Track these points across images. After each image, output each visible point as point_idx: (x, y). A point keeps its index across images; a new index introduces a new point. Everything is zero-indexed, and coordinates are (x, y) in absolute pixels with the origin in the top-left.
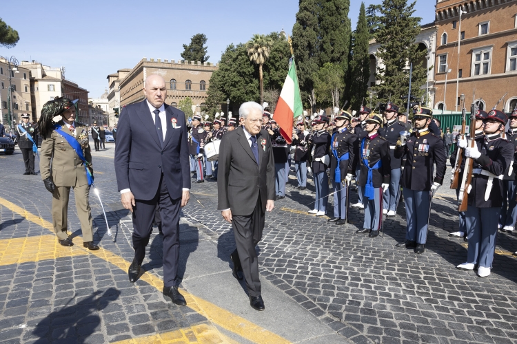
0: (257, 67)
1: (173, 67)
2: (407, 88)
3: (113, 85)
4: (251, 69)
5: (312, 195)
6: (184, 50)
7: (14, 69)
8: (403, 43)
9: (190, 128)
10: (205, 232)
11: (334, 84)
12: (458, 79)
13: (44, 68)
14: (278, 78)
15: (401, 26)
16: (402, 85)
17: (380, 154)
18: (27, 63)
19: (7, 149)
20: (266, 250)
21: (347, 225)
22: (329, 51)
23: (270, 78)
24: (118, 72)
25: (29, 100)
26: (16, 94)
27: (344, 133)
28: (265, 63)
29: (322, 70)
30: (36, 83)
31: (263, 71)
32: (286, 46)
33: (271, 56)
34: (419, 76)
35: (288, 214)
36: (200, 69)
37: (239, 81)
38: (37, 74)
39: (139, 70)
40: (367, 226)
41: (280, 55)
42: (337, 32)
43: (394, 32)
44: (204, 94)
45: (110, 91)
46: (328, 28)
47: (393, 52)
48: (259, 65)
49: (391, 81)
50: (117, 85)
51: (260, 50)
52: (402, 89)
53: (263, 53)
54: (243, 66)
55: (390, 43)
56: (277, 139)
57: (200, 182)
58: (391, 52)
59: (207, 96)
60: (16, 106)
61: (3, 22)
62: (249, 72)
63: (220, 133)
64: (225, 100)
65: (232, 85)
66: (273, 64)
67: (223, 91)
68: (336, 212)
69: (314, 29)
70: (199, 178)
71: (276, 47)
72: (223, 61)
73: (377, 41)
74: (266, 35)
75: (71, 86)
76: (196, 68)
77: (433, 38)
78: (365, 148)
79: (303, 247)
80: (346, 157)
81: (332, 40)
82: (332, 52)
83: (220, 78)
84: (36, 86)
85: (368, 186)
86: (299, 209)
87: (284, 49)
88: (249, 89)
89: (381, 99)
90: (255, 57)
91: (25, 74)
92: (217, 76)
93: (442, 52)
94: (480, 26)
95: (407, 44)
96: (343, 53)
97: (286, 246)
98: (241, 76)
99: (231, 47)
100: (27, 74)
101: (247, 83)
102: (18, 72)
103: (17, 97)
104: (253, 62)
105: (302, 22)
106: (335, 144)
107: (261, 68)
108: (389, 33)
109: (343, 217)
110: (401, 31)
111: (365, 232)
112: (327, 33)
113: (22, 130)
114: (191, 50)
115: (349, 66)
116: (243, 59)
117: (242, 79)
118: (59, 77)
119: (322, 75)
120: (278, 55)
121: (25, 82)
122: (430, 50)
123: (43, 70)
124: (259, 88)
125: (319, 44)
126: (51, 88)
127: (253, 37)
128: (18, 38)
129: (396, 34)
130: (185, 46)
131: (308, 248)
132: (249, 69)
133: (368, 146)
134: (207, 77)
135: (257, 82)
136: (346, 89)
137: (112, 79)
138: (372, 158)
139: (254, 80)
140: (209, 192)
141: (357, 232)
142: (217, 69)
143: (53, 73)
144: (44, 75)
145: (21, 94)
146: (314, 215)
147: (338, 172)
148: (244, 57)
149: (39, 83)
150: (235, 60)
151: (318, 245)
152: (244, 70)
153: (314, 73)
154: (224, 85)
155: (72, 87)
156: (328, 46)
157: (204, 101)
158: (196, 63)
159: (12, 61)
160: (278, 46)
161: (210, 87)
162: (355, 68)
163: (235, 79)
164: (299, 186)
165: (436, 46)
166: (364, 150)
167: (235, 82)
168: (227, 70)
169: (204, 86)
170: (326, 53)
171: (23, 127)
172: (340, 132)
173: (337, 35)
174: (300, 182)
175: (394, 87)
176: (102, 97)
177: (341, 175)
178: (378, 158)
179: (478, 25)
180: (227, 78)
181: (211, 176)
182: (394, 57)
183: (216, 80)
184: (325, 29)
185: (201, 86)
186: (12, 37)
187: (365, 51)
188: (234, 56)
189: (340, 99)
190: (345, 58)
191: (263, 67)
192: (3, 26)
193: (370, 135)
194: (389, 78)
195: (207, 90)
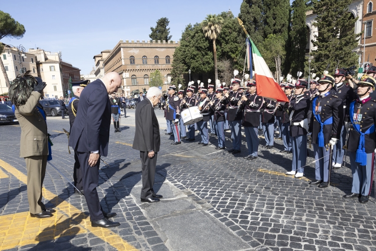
0: (211, 42)
1: (144, 46)
2: (340, 52)
3: (98, 63)
4: (206, 44)
5: (281, 154)
6: (152, 32)
7: (23, 55)
8: (337, 13)
9: (167, 96)
10: (194, 200)
11: (277, 52)
13: (46, 53)
14: (229, 50)
16: (337, 49)
17: (374, 118)
18: (33, 50)
21: (330, 187)
22: (271, 24)
23: (222, 50)
24: (102, 53)
27: (327, 97)
28: (217, 38)
29: (266, 41)
30: (41, 65)
31: (216, 45)
32: (234, 23)
33: (222, 32)
34: (352, 40)
35: (267, 176)
37: (197, 54)
38: (41, 58)
39: (118, 50)
40: (355, 190)
41: (229, 31)
42: (278, 7)
43: (329, 4)
44: (170, 66)
45: (96, 69)
46: (270, 4)
47: (328, 21)
48: (212, 41)
49: (327, 47)
50: (101, 63)
51: (213, 28)
52: (337, 53)
53: (216, 30)
54: (199, 41)
55: (325, 13)
56: (251, 104)
57: (177, 143)
58: (326, 21)
59: (172, 68)
61: (13, 19)
62: (205, 46)
63: (192, 99)
64: (187, 70)
65: (191, 58)
66: (224, 39)
67: (185, 63)
68: (318, 174)
69: (258, 7)
70: (176, 140)
71: (225, 24)
72: (183, 39)
73: (314, 13)
74: (217, 15)
75: (67, 67)
76: (162, 46)
77: (360, 7)
78: (356, 112)
79: (298, 217)
80: (329, 121)
81: (274, 14)
82: (274, 25)
83: (181, 53)
84: (41, 68)
85: (360, 151)
86: (275, 170)
87: (233, 25)
88: (206, 60)
89: (318, 63)
90: (209, 33)
91: (32, 59)
92: (179, 52)
93: (369, 19)
95: (341, 13)
96: (284, 25)
97: (280, 217)
98: (198, 50)
99: (189, 27)
100: (34, 58)
101: (203, 56)
102: (26, 57)
104: (208, 38)
105: (248, 1)
106: (318, 109)
107: (214, 42)
108: (324, 5)
109: (326, 179)
110: (335, 2)
111: (353, 197)
112: (270, 8)
114: (157, 32)
115: (289, 36)
116: (199, 36)
117: (200, 53)
118: (58, 60)
119: (266, 45)
120: (227, 31)
121: (33, 65)
122: (358, 17)
123: (45, 55)
124: (213, 59)
125: (263, 19)
126: (52, 68)
127: (207, 17)
128: (25, 31)
129: (331, 5)
130: (152, 29)
132: (205, 44)
133: (359, 110)
134: (171, 53)
135: (212, 54)
136: (287, 55)
137: (98, 59)
138: (365, 123)
139: (209, 52)
140: (187, 154)
141: (345, 196)
142: (179, 46)
143: (53, 57)
144: (46, 59)
148: (200, 34)
149: (43, 65)
150: (193, 37)
151: (312, 214)
152: (201, 45)
153: (260, 44)
154: (185, 58)
155: (69, 67)
156: (271, 21)
157: (170, 73)
158: (162, 42)
159: (20, 49)
160: (227, 23)
161: (174, 60)
162: (294, 37)
163: (194, 53)
164: (267, 145)
165: (363, 14)
166: (355, 114)
167: (194, 55)
168: (187, 46)
169: (169, 60)
170: (269, 26)
172: (323, 96)
173: (278, 10)
174: (268, 141)
175: (330, 51)
176: (91, 74)
177: (325, 139)
178: (372, 122)
180: (187, 52)
181: (186, 137)
182: (329, 25)
183: (179, 55)
184: (268, 6)
185: (167, 60)
186: (20, 30)
187: (303, 22)
188: (192, 34)
189: (281, 65)
190: (285, 29)
191: (216, 42)
192: (13, 22)
193: (362, 99)
194: (325, 44)
195: (171, 63)
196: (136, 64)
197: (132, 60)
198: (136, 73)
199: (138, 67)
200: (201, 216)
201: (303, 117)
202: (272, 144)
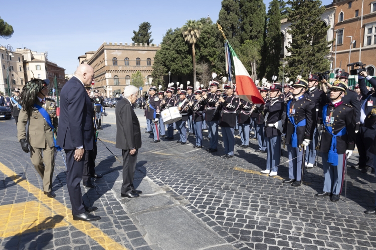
0: (190, 46)
1: (127, 48)
2: (313, 58)
4: (186, 48)
5: (256, 153)
6: (134, 35)
7: (10, 54)
8: (310, 21)
10: (173, 196)
11: (253, 57)
12: (361, 48)
13: (33, 53)
14: (207, 54)
15: (308, 7)
16: (309, 55)
17: (345, 121)
18: (20, 50)
19: (6, 115)
20: (237, 219)
21: (302, 186)
22: (248, 31)
23: (201, 54)
24: (86, 54)
25: (23, 77)
26: (14, 73)
27: (301, 100)
28: (196, 42)
29: (243, 46)
30: (27, 64)
31: (195, 49)
32: (213, 28)
33: (201, 36)
34: (324, 47)
35: (243, 175)
36: (147, 49)
37: (177, 57)
38: (28, 58)
39: (101, 52)
41: (208, 36)
42: (255, 15)
43: (303, 13)
44: (150, 68)
46: (247, 12)
48: (192, 44)
49: (300, 53)
51: (192, 33)
52: (309, 59)
53: (195, 34)
54: (179, 45)
55: (299, 22)
57: (157, 141)
58: (300, 29)
59: (153, 70)
60: (14, 82)
61: (2, 20)
62: (184, 50)
63: (172, 100)
64: (167, 72)
65: (171, 61)
66: (202, 43)
67: (165, 65)
68: (291, 173)
69: (236, 14)
70: (156, 139)
71: (205, 29)
72: (164, 42)
73: (288, 21)
74: (197, 21)
76: (144, 49)
77: (332, 17)
78: (328, 115)
79: (272, 214)
80: (303, 123)
81: (251, 21)
82: (251, 31)
83: (162, 56)
84: (27, 67)
85: (331, 152)
86: (250, 168)
87: (211, 31)
88: (185, 63)
89: (292, 68)
90: (189, 38)
91: (19, 58)
92: (159, 54)
93: (340, 27)
94: (372, 5)
95: (314, 22)
96: (259, 32)
97: (255, 214)
98: (178, 53)
99: (170, 31)
100: (21, 58)
101: (183, 59)
102: (13, 56)
103: (14, 75)
104: (187, 42)
105: (226, 8)
106: (292, 111)
107: (193, 46)
108: (298, 14)
109: (299, 179)
110: (309, 11)
111: (325, 195)
112: (247, 16)
113: (15, 101)
114: (139, 35)
115: (265, 42)
116: (179, 40)
117: (179, 56)
118: (44, 60)
119: (243, 50)
120: (206, 36)
121: (20, 64)
122: (330, 26)
123: (32, 54)
124: (192, 62)
125: (240, 26)
126: (38, 67)
127: (187, 22)
128: (13, 31)
129: (305, 14)
130: (134, 32)
131: (278, 215)
132: (184, 48)
133: (332, 113)
134: (152, 55)
135: (191, 58)
136: (263, 60)
137: (82, 60)
138: (337, 125)
139: (188, 56)
140: (166, 152)
141: (317, 195)
142: (159, 49)
143: (39, 57)
144: (33, 58)
145: (17, 73)
146: (267, 176)
147: (295, 137)
148: (180, 38)
149: (29, 64)
150: (173, 41)
151: (285, 212)
152: (180, 49)
153: (237, 49)
154: (166, 60)
155: (53, 66)
156: (248, 27)
157: (151, 74)
158: (143, 44)
159: (8, 48)
160: (206, 28)
161: (155, 63)
162: (270, 43)
163: (174, 56)
165: (334, 23)
167: (174, 58)
168: (167, 49)
169: (150, 62)
170: (246, 32)
171: (15, 99)
172: (297, 100)
173: (255, 18)
175: (303, 57)
177: (298, 140)
178: (343, 125)
179: (370, 4)
180: (167, 55)
182: (303, 32)
183: (159, 57)
184: (245, 13)
185: (148, 62)
186: (9, 30)
187: (278, 29)
188: (173, 38)
189: (257, 69)
190: (261, 35)
191: (195, 46)
192: (2, 22)
193: (334, 103)
194: (299, 50)
195: (152, 65)
196: (118, 65)
197: (115, 61)
198: (118, 74)
199: (120, 69)
200: (179, 211)
201: (278, 119)
202: (247, 144)
